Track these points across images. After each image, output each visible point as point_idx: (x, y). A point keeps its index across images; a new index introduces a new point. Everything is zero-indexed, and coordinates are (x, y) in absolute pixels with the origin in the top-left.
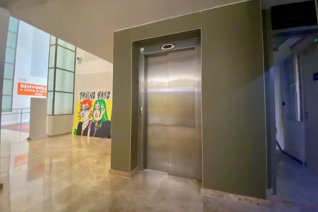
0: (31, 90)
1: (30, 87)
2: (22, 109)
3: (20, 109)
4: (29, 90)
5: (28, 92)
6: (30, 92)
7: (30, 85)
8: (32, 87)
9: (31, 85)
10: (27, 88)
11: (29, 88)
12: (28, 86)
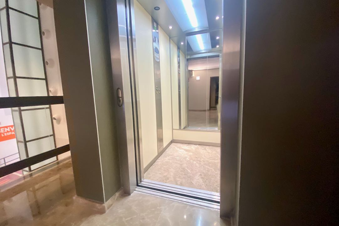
0: (10, 133)
1: (9, 130)
2: (4, 159)
3: (2, 159)
4: (8, 134)
5: (7, 136)
6: (9, 135)
7: (7, 127)
8: (10, 129)
9: (9, 126)
10: (4, 132)
11: (8, 132)
12: (6, 129)
